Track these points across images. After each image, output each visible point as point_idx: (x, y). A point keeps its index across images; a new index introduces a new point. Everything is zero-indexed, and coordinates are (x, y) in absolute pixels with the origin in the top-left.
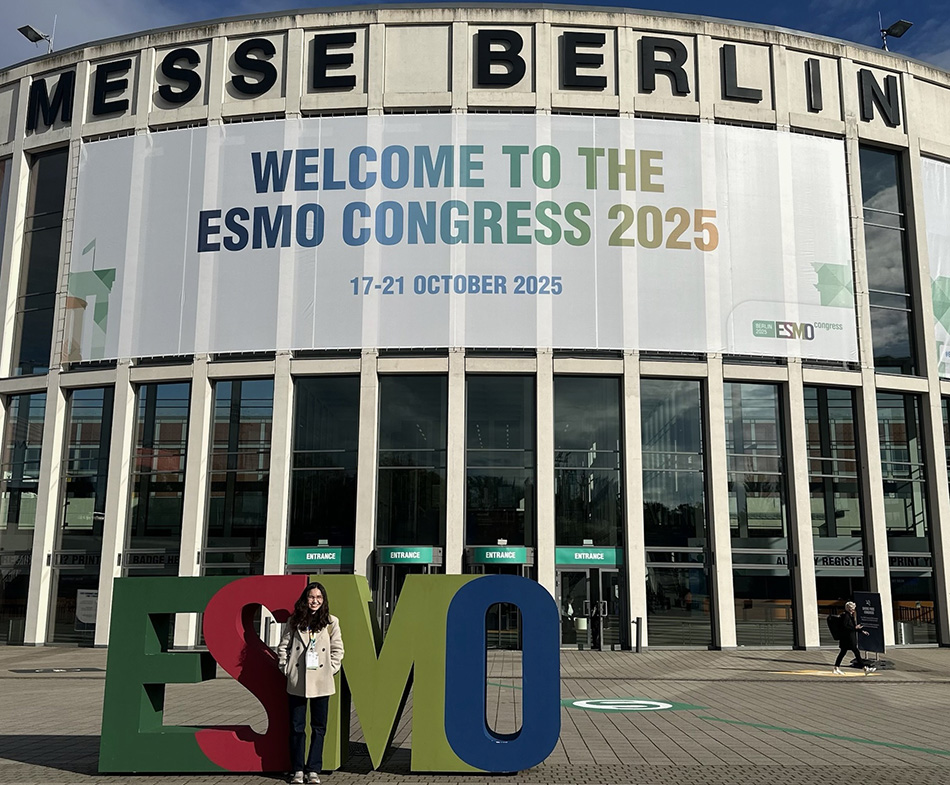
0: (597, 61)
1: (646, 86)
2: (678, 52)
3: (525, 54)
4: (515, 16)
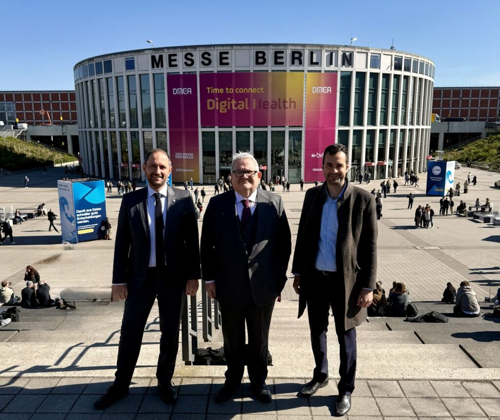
0: (282, 58)
1: (293, 63)
2: (300, 54)
3: (266, 57)
4: (264, 47)
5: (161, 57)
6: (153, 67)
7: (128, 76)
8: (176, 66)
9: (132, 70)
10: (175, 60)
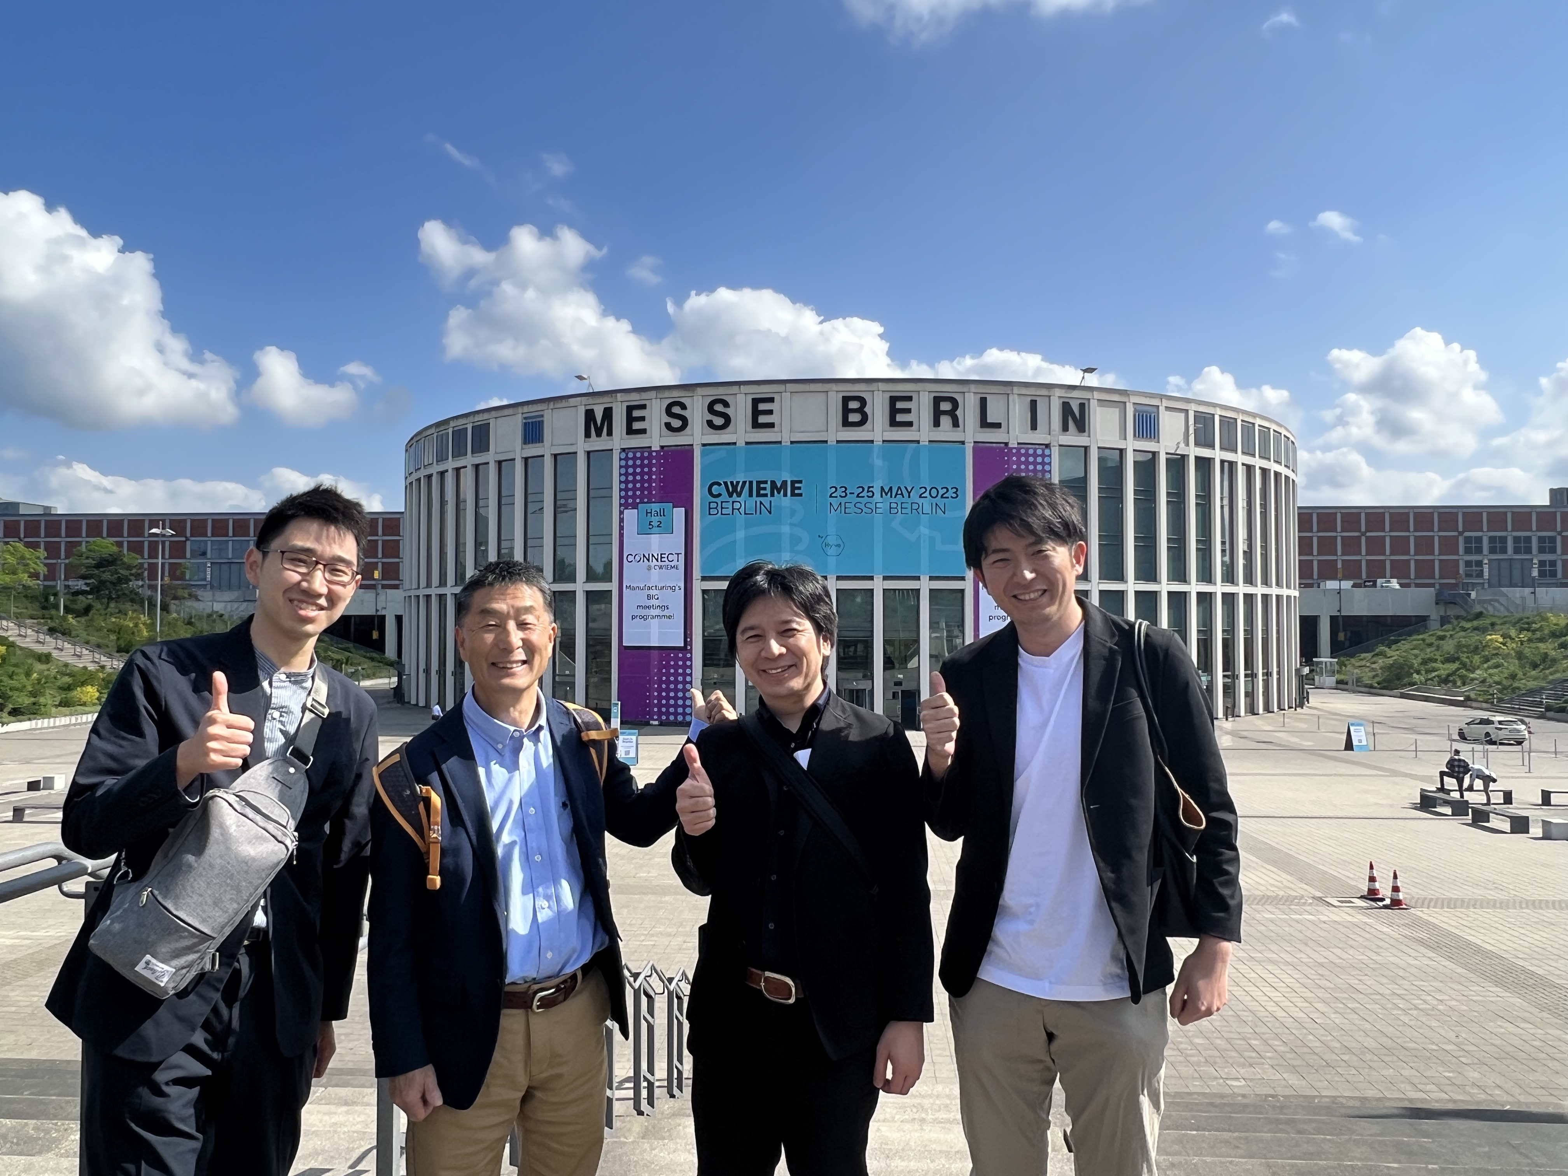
1: (937, 423)
2: (954, 403)
3: (868, 409)
4: (863, 387)
5: (608, 413)
6: (588, 435)
7: (526, 459)
8: (643, 431)
9: (538, 445)
10: (642, 419)
